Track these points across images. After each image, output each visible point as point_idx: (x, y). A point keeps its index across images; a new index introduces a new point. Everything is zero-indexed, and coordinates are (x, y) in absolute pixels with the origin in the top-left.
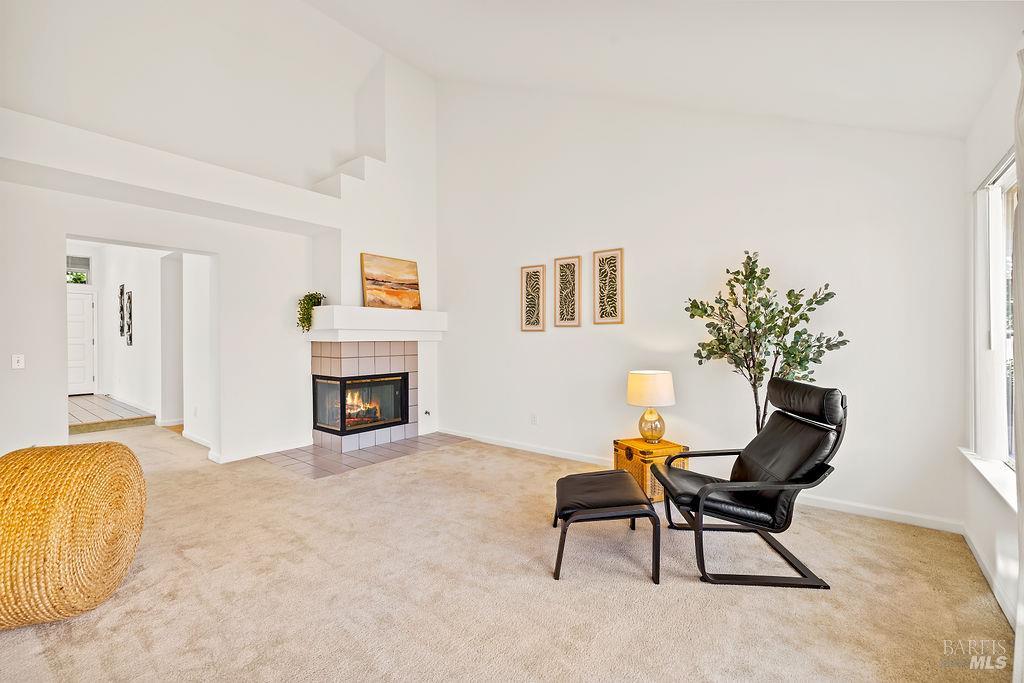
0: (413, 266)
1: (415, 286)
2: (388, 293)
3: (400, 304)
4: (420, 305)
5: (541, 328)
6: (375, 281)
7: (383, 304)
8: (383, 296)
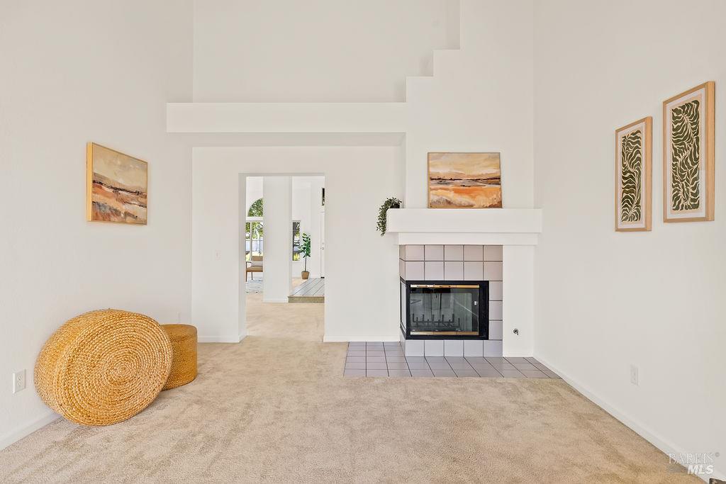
0: (495, 158)
1: (496, 180)
2: (456, 191)
3: (472, 202)
4: (501, 202)
5: (642, 226)
6: (441, 180)
7: (449, 204)
8: (451, 196)
